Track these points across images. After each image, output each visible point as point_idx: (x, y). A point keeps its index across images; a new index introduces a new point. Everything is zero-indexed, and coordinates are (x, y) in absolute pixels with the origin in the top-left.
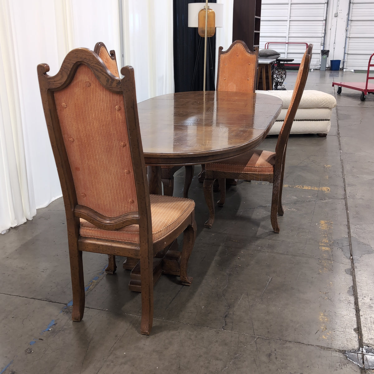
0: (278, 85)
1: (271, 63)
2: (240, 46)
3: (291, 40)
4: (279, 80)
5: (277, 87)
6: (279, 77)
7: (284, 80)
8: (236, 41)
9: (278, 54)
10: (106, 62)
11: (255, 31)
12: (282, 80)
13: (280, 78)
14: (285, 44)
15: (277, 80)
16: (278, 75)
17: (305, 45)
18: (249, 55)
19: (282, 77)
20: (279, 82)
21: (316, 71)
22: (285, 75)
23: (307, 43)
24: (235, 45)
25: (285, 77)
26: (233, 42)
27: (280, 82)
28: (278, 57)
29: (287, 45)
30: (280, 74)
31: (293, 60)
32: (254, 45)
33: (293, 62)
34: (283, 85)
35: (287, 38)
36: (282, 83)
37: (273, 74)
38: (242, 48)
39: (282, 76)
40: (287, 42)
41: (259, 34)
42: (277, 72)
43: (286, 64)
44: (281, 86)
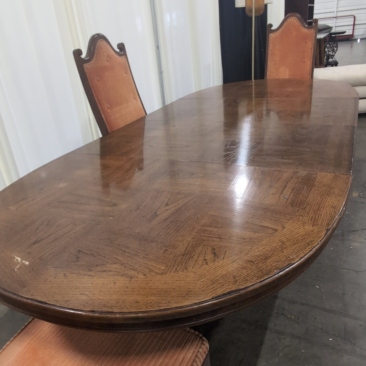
0: (330, 58)
1: (324, 38)
2: (294, 20)
3: (339, 14)
4: (331, 53)
5: (329, 59)
6: (330, 50)
7: (335, 53)
8: (288, 15)
9: (331, 28)
10: (107, 61)
11: (309, 5)
12: (334, 53)
13: (332, 51)
14: (333, 18)
15: (329, 54)
16: (329, 48)
17: (352, 17)
18: (305, 31)
19: (333, 51)
20: (330, 55)
21: (363, 40)
22: (336, 48)
23: (355, 15)
24: (288, 20)
25: (337, 50)
26: (285, 16)
27: (332, 55)
28: (330, 31)
29: (335, 19)
30: (331, 47)
31: (345, 32)
32: (308, 20)
33: (345, 34)
34: (334, 58)
35: (335, 13)
36: (334, 56)
37: (325, 47)
38: (297, 23)
39: (333, 49)
40: (335, 16)
41: (313, 7)
42: (328, 46)
43: (337, 36)
44: (332, 58)
